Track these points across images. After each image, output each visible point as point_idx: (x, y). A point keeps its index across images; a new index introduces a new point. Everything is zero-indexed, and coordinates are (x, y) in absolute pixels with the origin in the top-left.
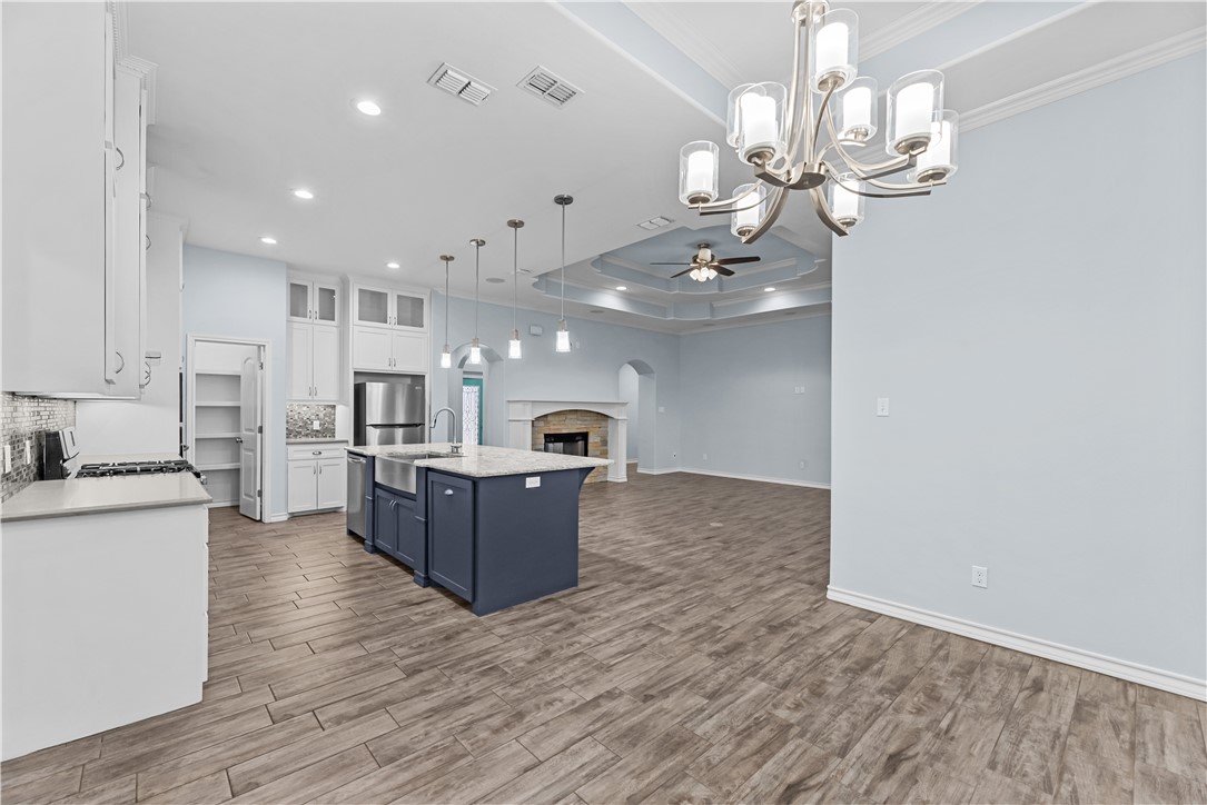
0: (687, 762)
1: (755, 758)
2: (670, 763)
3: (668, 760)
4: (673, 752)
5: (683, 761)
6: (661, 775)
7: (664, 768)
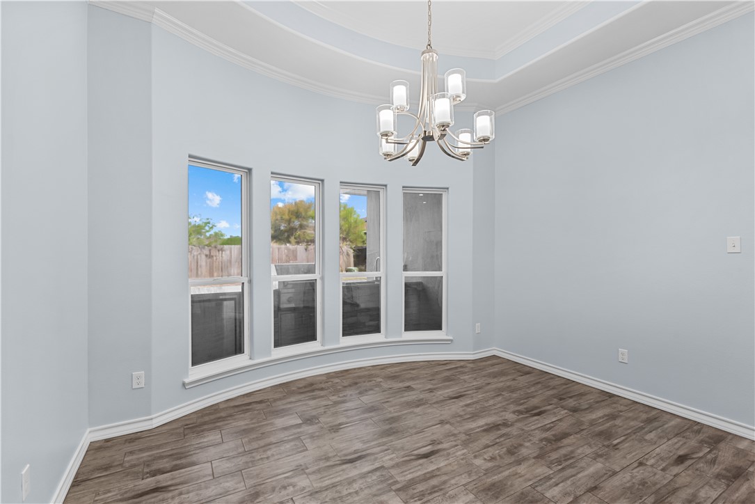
0: (484, 477)
1: (438, 473)
2: (496, 478)
3: (497, 480)
4: (493, 485)
5: (487, 478)
6: (502, 472)
7: (499, 475)
